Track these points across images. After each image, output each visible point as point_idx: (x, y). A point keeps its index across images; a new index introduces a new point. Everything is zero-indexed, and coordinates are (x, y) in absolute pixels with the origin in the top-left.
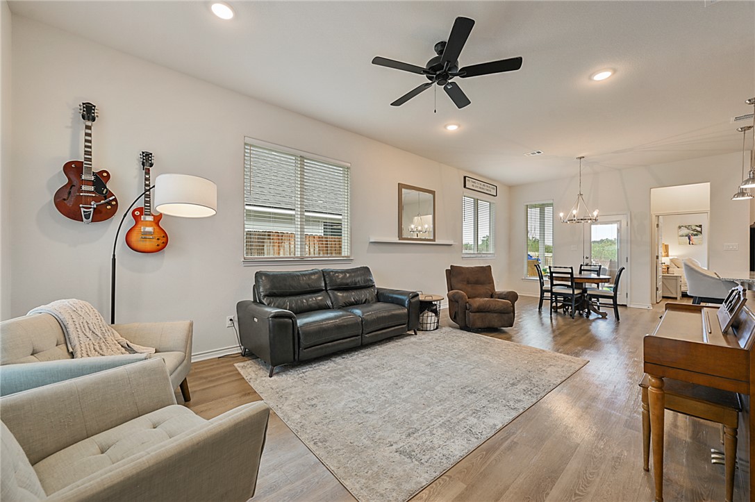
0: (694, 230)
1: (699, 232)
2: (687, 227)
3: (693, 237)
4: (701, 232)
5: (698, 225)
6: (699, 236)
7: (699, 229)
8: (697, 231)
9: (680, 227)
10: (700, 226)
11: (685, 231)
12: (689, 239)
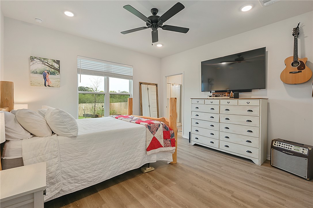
0: (51, 66)
1: (56, 69)
2: (43, 60)
3: (49, 77)
4: (59, 71)
5: (56, 59)
6: (57, 76)
7: (56, 66)
8: (54, 68)
9: (32, 59)
10: (58, 62)
11: (39, 66)
12: (45, 78)
